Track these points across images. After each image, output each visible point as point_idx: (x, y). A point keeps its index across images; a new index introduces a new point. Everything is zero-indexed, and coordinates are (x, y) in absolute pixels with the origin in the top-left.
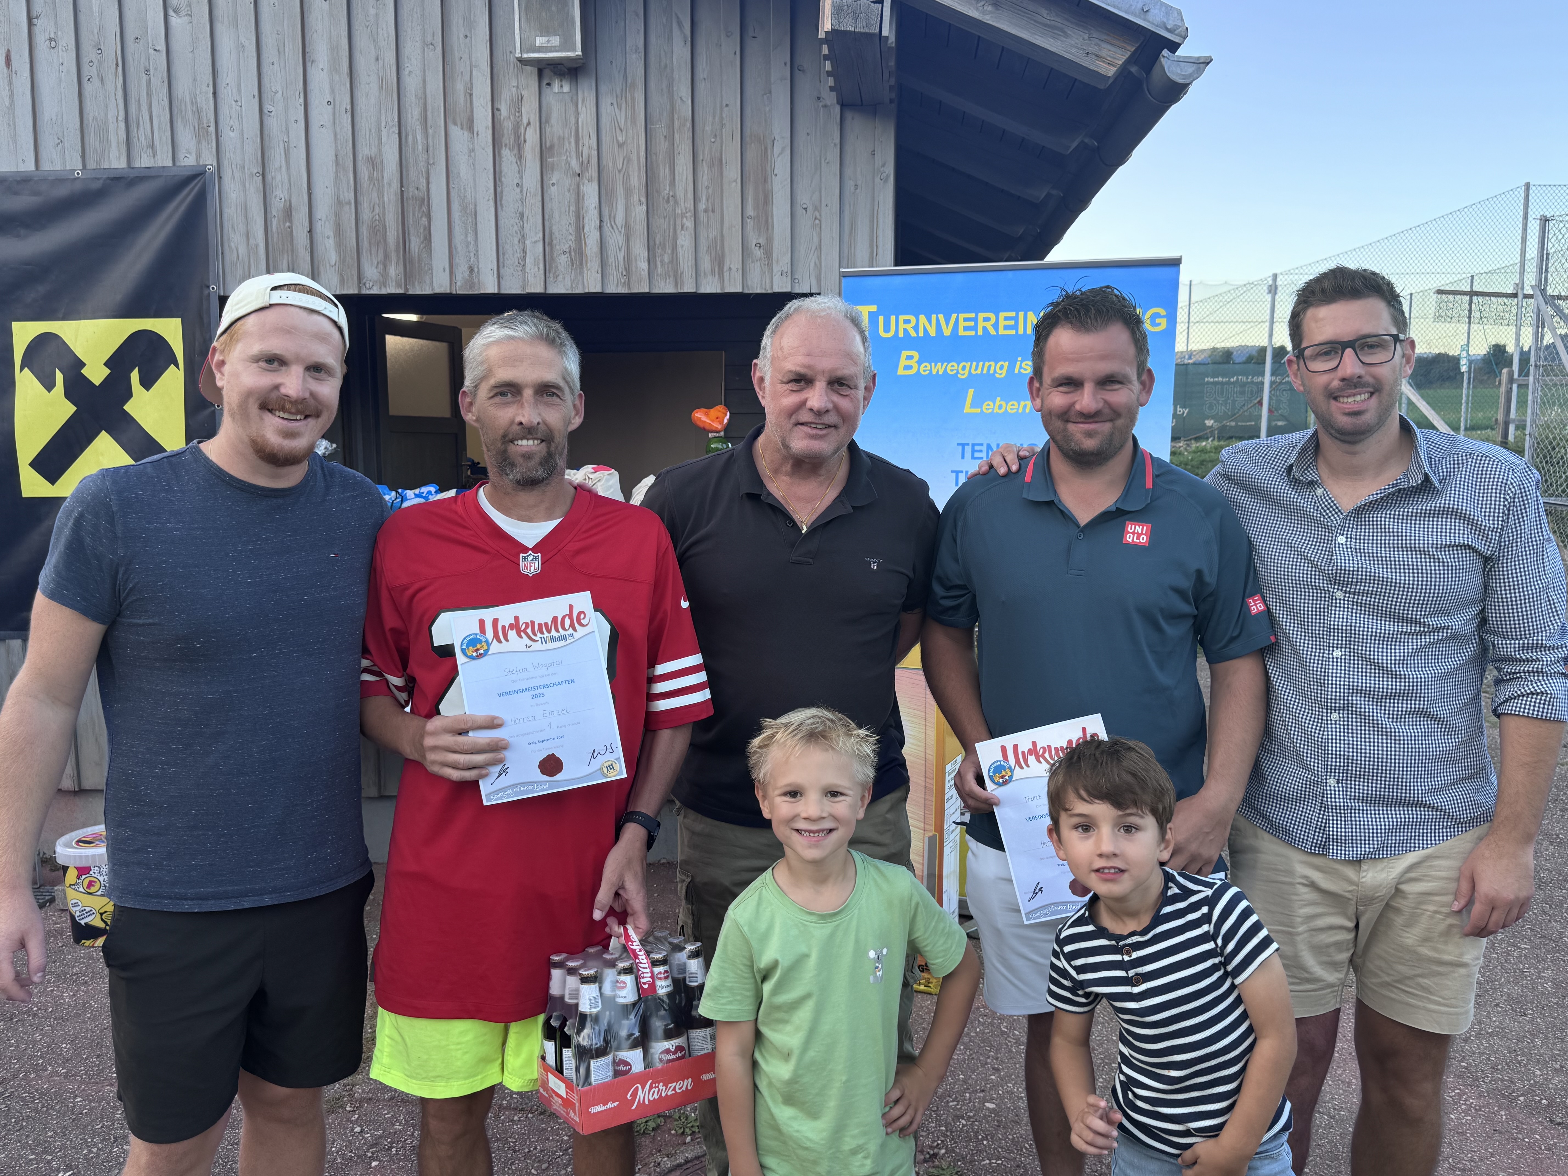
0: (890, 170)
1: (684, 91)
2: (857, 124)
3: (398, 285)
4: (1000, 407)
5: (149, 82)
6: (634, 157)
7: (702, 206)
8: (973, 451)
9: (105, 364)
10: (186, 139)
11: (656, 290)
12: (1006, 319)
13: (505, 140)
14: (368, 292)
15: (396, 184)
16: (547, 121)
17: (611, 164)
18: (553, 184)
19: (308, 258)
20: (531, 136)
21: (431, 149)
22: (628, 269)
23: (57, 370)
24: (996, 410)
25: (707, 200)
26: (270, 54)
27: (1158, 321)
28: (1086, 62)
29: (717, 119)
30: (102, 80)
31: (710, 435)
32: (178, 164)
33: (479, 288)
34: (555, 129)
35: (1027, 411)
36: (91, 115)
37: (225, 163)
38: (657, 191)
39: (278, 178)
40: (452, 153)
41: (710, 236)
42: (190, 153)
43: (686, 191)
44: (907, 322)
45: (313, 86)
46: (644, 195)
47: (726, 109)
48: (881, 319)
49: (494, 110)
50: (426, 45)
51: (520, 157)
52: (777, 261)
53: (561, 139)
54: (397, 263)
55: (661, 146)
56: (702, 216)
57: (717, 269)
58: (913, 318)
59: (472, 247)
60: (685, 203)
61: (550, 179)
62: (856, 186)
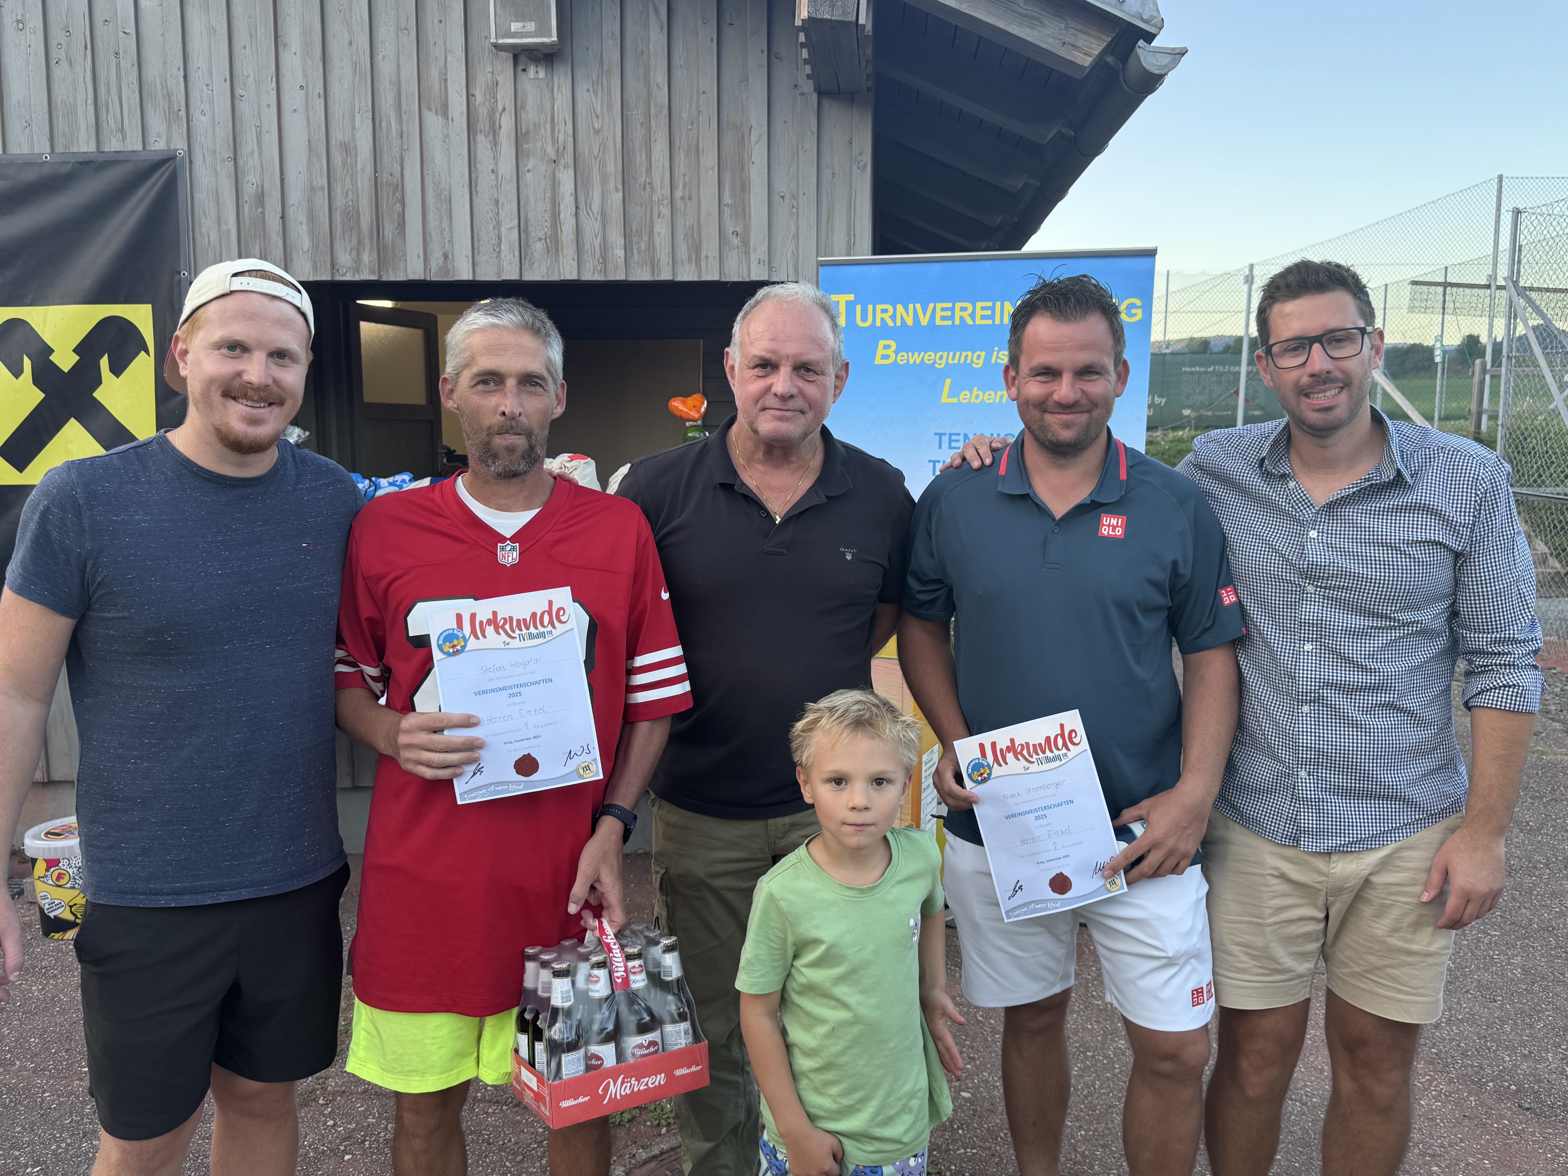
0: (867, 158)
1: (660, 77)
2: (834, 112)
3: (372, 272)
4: (977, 397)
5: (118, 66)
6: (610, 144)
7: (678, 194)
8: (951, 441)
9: (74, 351)
10: (156, 122)
11: (632, 278)
12: (983, 308)
13: (480, 126)
14: (341, 278)
15: (369, 170)
16: (523, 108)
17: (587, 151)
18: (529, 171)
19: (281, 244)
20: (507, 122)
21: (405, 135)
22: (604, 256)
23: (25, 357)
24: (973, 400)
25: (684, 188)
26: (241, 37)
27: (1133, 311)
28: (1063, 52)
29: (694, 105)
30: (71, 63)
31: (687, 424)
32: (148, 148)
33: (454, 275)
34: (531, 114)
35: (1004, 401)
36: (60, 98)
37: (197, 148)
38: (634, 178)
39: (251, 162)
40: (426, 139)
41: (687, 223)
42: (160, 137)
43: (662, 178)
44: (884, 311)
45: (285, 70)
46: (621, 182)
47: (702, 97)
48: (859, 307)
49: (469, 96)
50: (399, 29)
51: (495, 143)
52: (755, 250)
53: (537, 125)
54: (371, 250)
55: (637, 133)
56: (679, 204)
57: (694, 257)
58: (890, 308)
59: (446, 234)
60: (662, 190)
61: (526, 165)
62: (833, 174)
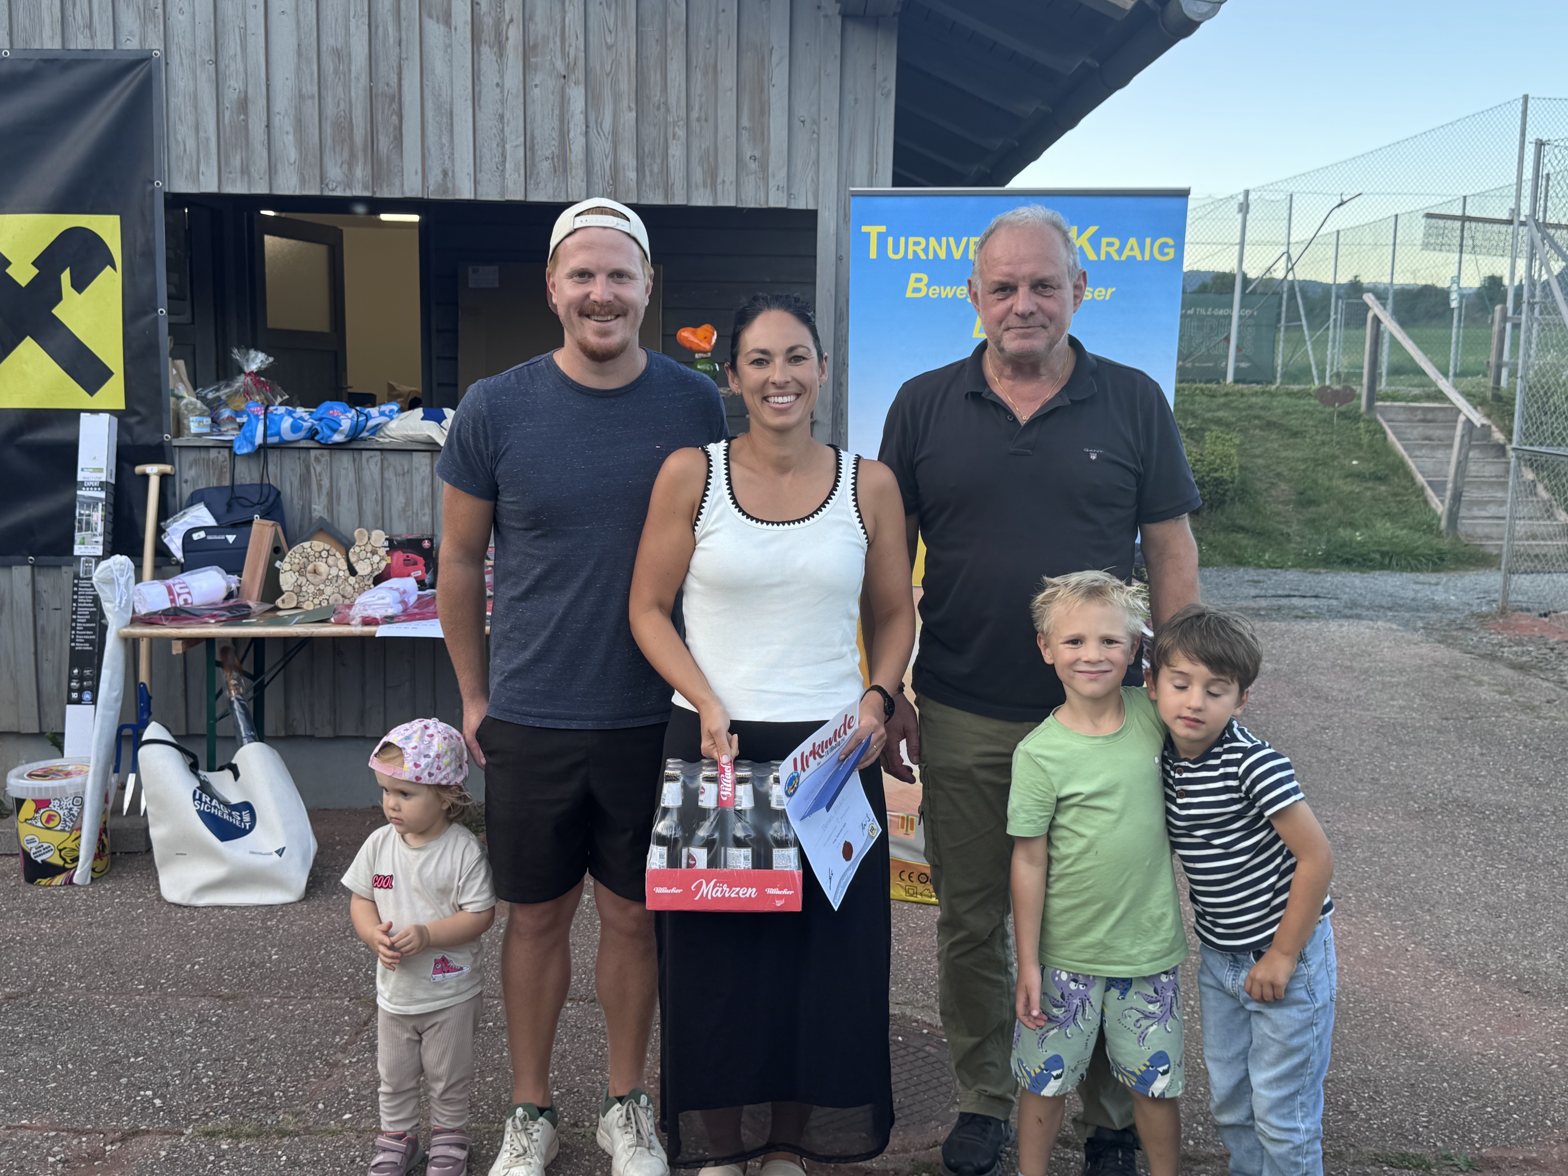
0: (891, 86)
2: (858, 36)
3: (365, 187)
6: (624, 60)
7: (694, 115)
9: (34, 263)
10: (130, 19)
11: (644, 202)
13: (485, 36)
14: (331, 194)
15: (364, 79)
16: (531, 18)
17: (598, 67)
18: (536, 86)
19: (265, 154)
20: (514, 34)
21: (404, 43)
22: (615, 178)
25: (700, 109)
27: (1166, 250)
29: (712, 23)
31: (697, 356)
32: (120, 47)
33: (454, 194)
34: (540, 26)
37: (174, 49)
38: (648, 98)
39: (233, 66)
40: (427, 48)
41: (703, 146)
42: (134, 36)
43: (678, 99)
44: (917, 244)
46: (634, 101)
47: (722, 15)
48: (890, 240)
49: (474, 4)
51: (501, 55)
52: (774, 176)
53: (546, 38)
54: (365, 163)
55: (653, 50)
56: (695, 125)
57: (709, 182)
58: (922, 241)
59: (446, 150)
60: (677, 111)
61: (533, 80)
62: (856, 100)
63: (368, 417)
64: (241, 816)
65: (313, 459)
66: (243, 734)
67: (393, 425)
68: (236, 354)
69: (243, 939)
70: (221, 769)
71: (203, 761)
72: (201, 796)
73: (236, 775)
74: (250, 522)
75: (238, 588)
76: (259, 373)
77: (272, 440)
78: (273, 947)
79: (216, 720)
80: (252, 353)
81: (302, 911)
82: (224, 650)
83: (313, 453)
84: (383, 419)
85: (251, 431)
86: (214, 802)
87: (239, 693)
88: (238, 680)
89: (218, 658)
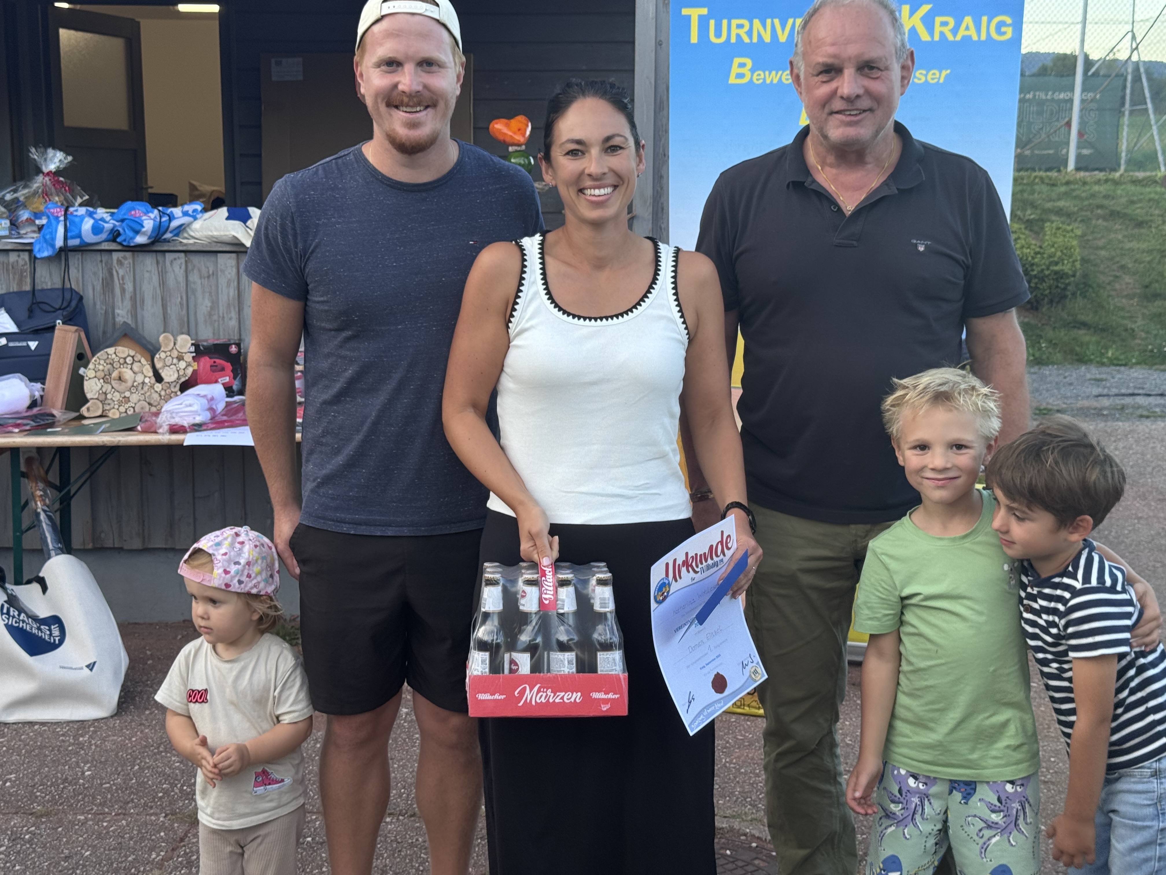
27: (1003, 29)
31: (511, 149)
44: (740, 26)
48: (712, 22)
58: (746, 23)
63: (171, 218)
64: (50, 630)
65: (115, 262)
66: (51, 547)
67: (197, 225)
68: (34, 154)
69: (55, 755)
70: (29, 582)
71: (10, 575)
72: (8, 610)
73: (44, 589)
74: (52, 328)
75: (42, 397)
76: (58, 173)
77: (73, 242)
78: (86, 763)
79: (23, 533)
80: (50, 152)
81: (114, 727)
82: (29, 461)
83: (115, 256)
84: (186, 220)
85: (51, 233)
86: (23, 616)
87: (45, 504)
88: (44, 491)
89: (23, 468)
